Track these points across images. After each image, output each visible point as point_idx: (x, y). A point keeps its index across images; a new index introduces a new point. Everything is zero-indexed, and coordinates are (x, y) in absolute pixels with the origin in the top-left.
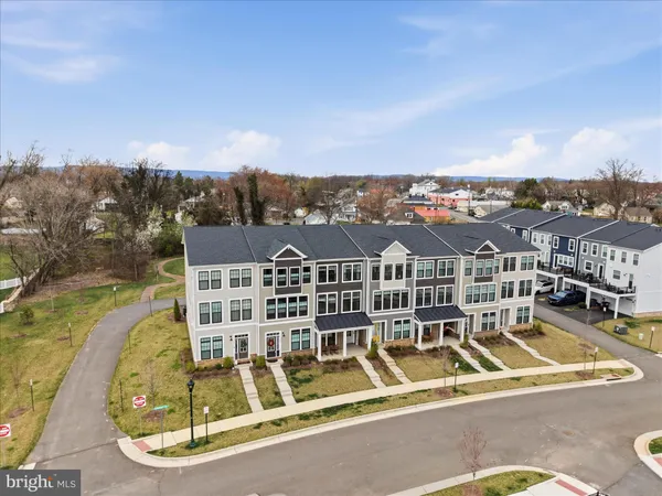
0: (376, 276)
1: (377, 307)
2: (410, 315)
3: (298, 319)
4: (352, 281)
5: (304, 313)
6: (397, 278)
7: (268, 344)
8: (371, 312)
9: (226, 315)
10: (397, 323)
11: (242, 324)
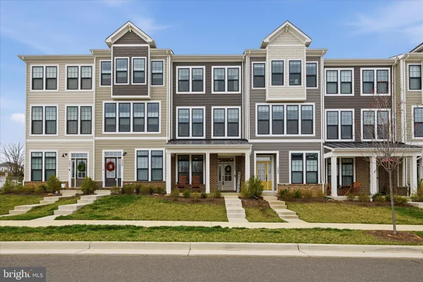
0: (259, 80)
1: (263, 130)
2: (317, 146)
3: (146, 136)
4: (226, 92)
5: (154, 128)
6: (291, 83)
7: (107, 167)
8: (253, 137)
9: (61, 125)
10: (295, 157)
11: (79, 138)
